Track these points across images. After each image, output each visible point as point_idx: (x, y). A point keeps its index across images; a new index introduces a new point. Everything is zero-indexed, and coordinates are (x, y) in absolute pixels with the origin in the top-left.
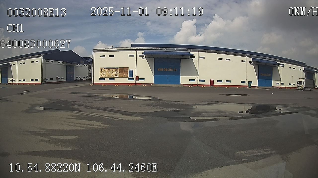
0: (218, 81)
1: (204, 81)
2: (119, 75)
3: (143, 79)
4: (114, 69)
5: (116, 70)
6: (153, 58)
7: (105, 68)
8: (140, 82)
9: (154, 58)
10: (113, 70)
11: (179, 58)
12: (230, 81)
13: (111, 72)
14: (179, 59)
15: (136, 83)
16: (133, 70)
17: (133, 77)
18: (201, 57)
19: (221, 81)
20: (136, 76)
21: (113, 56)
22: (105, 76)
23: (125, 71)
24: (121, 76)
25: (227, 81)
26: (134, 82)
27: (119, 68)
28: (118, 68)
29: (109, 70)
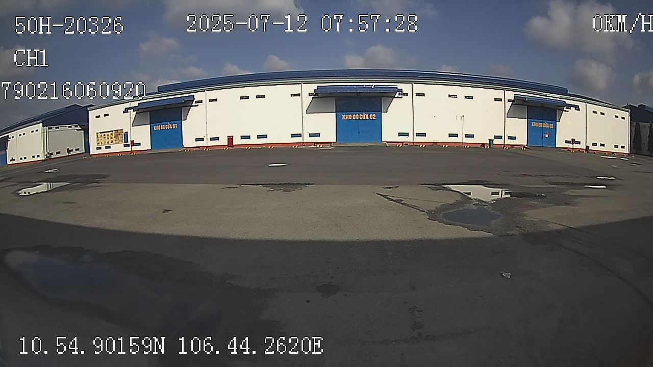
0: (242, 137)
1: (217, 139)
2: (115, 141)
3: (139, 144)
4: (109, 133)
5: (111, 134)
6: (148, 111)
7: (100, 133)
8: (135, 148)
9: (149, 113)
10: (108, 135)
11: (179, 107)
12: (265, 136)
13: (106, 136)
14: (181, 108)
15: (132, 151)
16: (127, 132)
17: (128, 142)
18: (210, 101)
19: (248, 137)
20: (131, 141)
21: (108, 115)
22: (102, 143)
23: (120, 135)
24: (117, 142)
25: (259, 137)
26: (128, 149)
27: (115, 131)
28: (112, 131)
29: (104, 135)
